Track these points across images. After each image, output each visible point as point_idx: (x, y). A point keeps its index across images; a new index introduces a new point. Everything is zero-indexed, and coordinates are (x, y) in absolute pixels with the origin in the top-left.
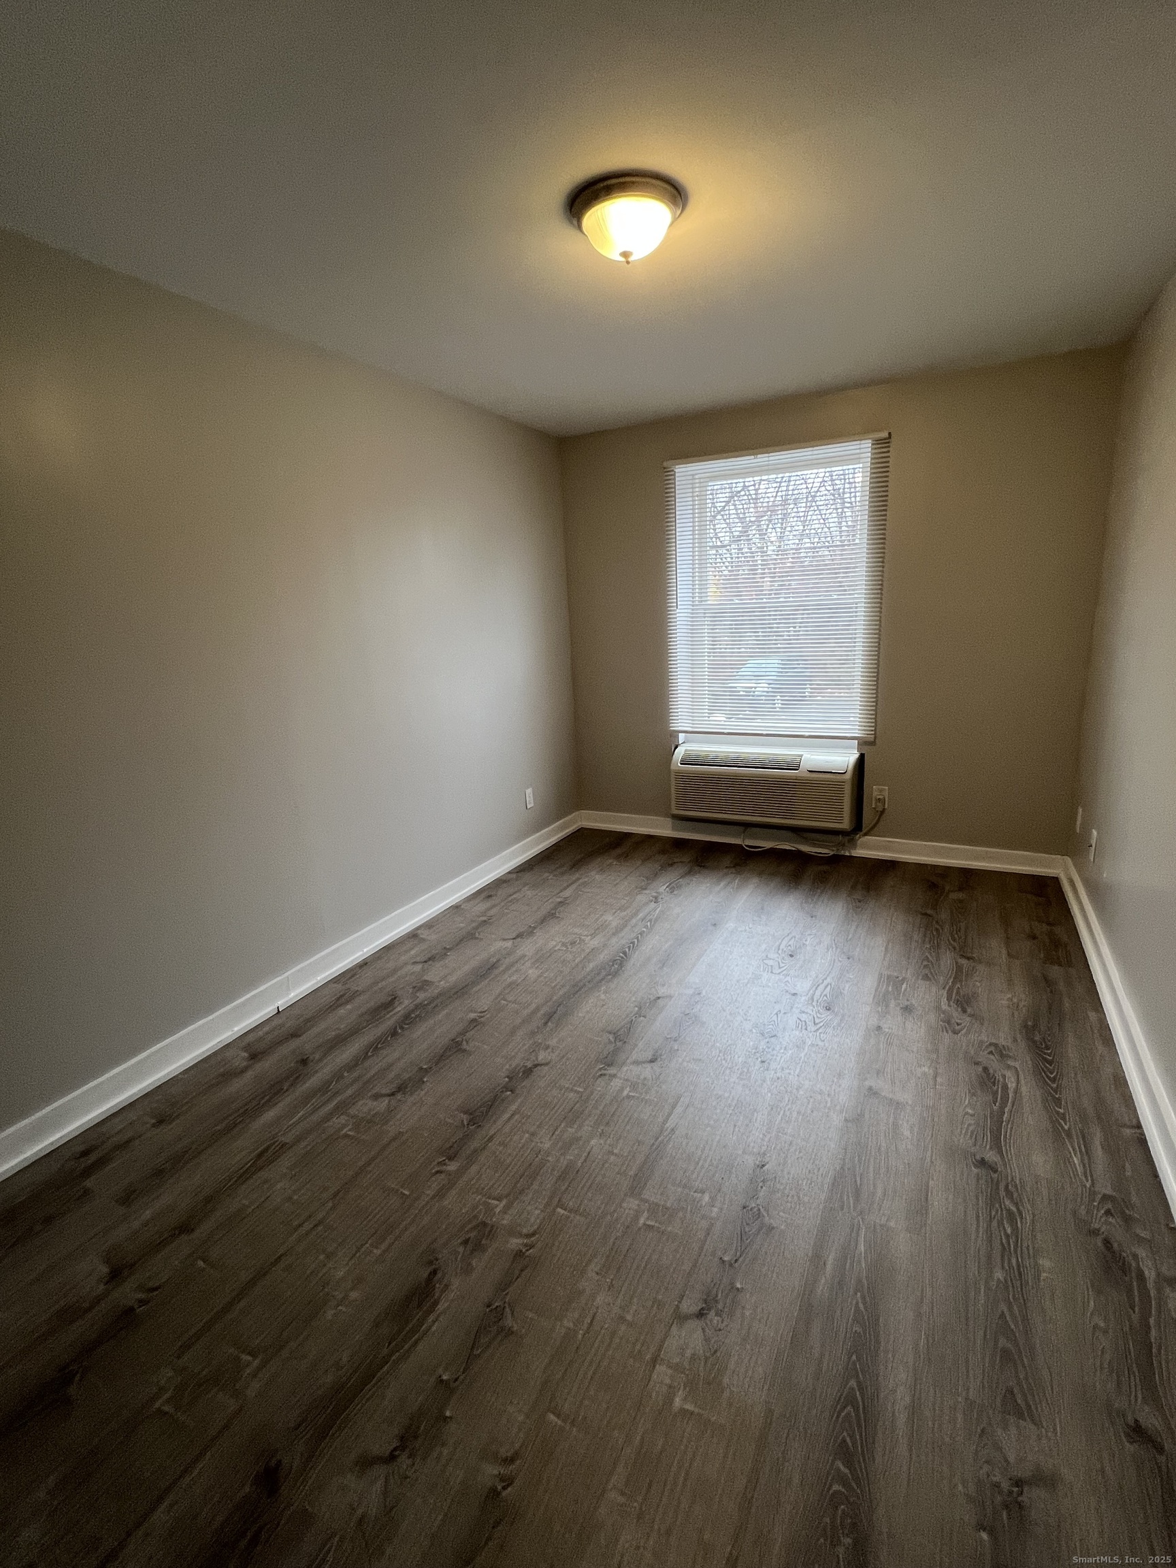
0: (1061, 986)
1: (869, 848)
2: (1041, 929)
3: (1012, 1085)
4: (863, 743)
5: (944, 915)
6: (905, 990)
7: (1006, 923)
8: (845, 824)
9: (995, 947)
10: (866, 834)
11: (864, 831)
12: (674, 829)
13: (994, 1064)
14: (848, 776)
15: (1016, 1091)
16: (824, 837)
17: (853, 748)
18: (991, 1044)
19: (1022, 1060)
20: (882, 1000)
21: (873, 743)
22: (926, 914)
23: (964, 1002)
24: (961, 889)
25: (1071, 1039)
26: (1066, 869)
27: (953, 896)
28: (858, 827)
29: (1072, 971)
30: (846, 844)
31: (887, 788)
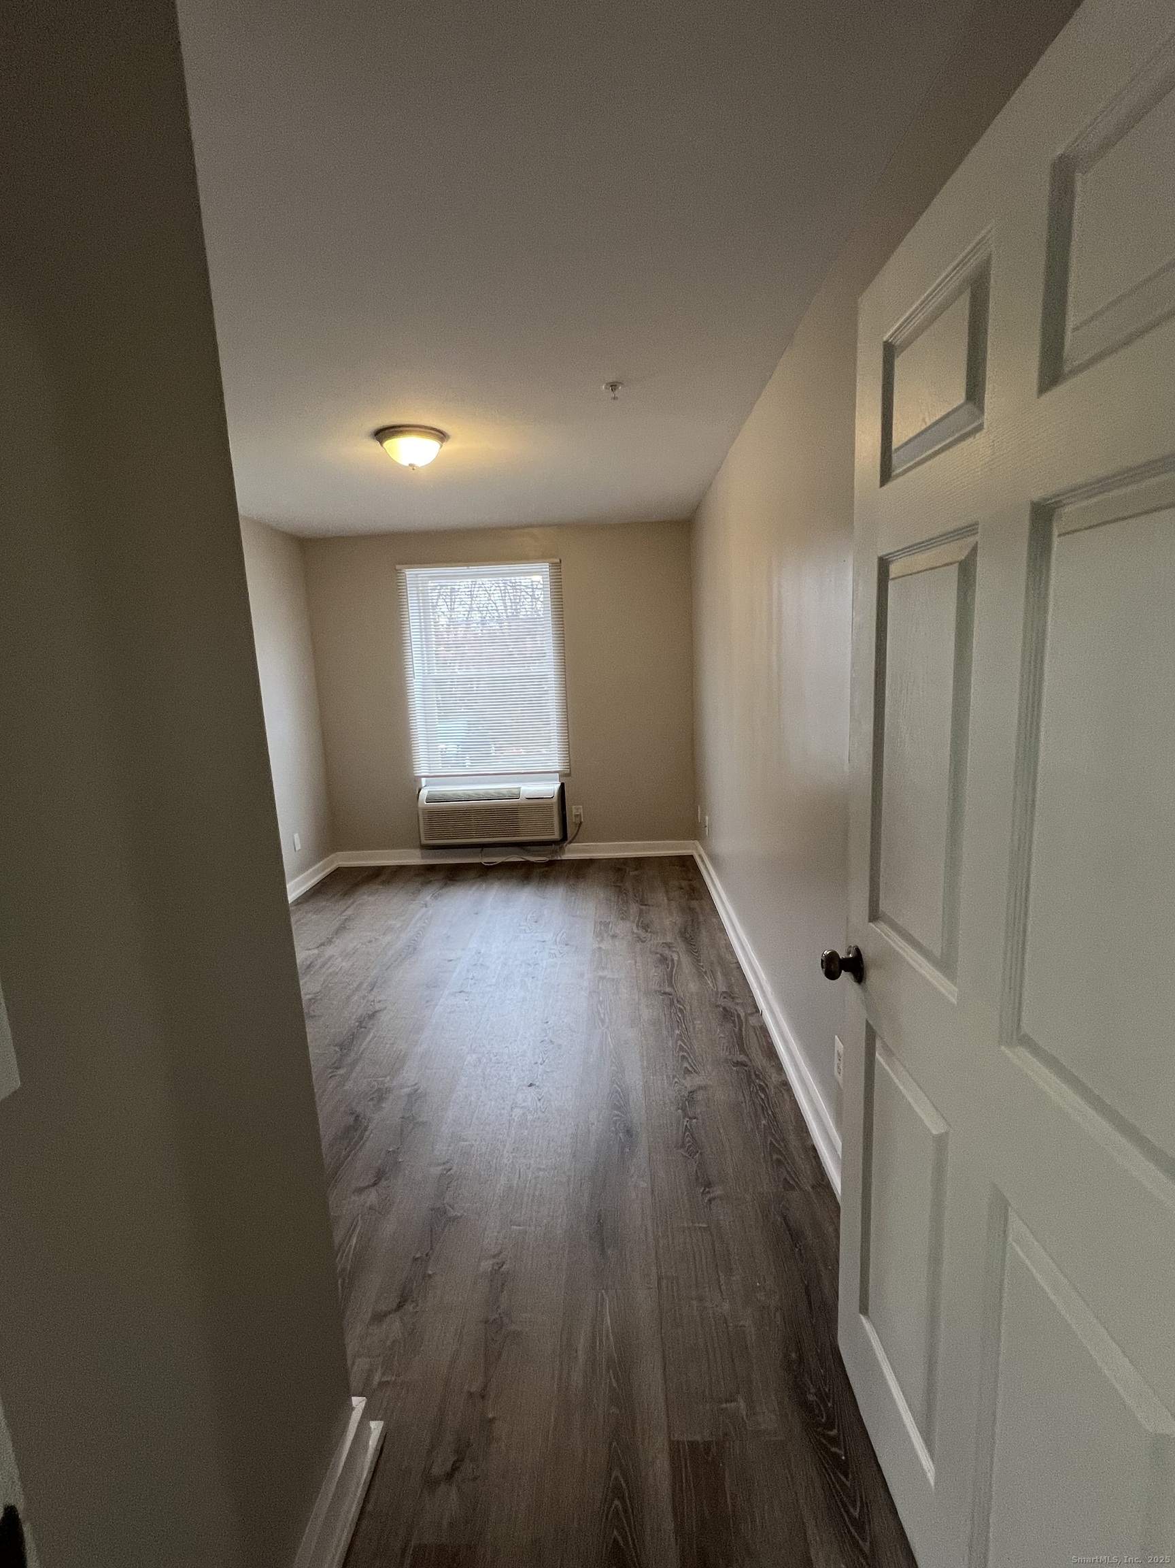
0: (698, 910)
1: (573, 852)
2: (684, 884)
3: (676, 958)
4: (563, 775)
5: (628, 885)
6: (612, 927)
7: (665, 883)
8: (556, 836)
9: (661, 897)
10: (570, 842)
11: (569, 841)
12: (423, 858)
13: (667, 952)
14: (555, 800)
15: (679, 961)
16: (542, 848)
17: (556, 780)
18: (663, 943)
19: (681, 947)
20: (599, 935)
21: (569, 775)
22: (617, 886)
23: (645, 927)
24: (636, 869)
25: (704, 932)
26: (696, 848)
27: (631, 873)
28: (564, 838)
29: (703, 901)
30: (558, 850)
31: (581, 807)
